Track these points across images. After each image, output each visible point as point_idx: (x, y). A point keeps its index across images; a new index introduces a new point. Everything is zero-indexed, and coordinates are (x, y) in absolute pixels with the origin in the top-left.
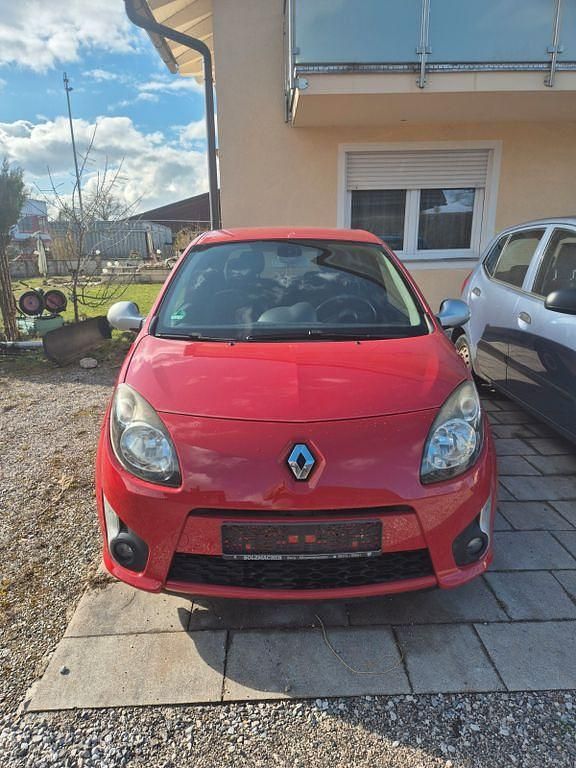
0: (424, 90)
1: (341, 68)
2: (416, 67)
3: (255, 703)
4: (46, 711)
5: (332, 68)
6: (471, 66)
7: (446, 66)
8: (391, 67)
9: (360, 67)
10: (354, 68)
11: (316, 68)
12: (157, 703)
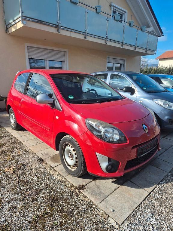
0: (59, 33)
1: (37, 21)
2: (57, 26)
3: (154, 189)
4: (124, 221)
5: (34, 20)
6: (70, 30)
7: (64, 28)
8: (51, 24)
9: (42, 22)
10: (40, 22)
11: (29, 19)
12: (141, 202)
